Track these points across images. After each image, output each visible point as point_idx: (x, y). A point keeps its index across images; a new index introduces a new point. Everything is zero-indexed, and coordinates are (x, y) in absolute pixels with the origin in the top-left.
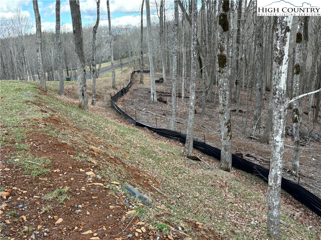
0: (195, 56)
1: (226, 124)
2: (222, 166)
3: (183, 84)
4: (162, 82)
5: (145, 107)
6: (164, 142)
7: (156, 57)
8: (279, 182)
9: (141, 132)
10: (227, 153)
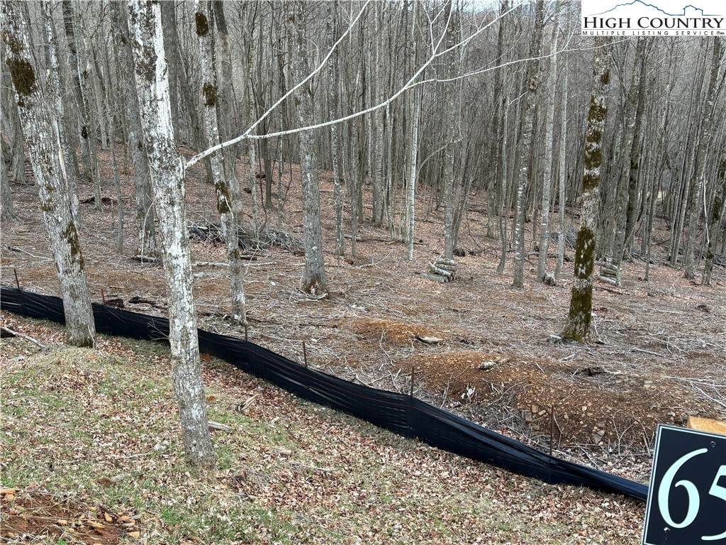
1: (65, 234)
2: (71, 338)
8: (194, 343)
10: (78, 303)
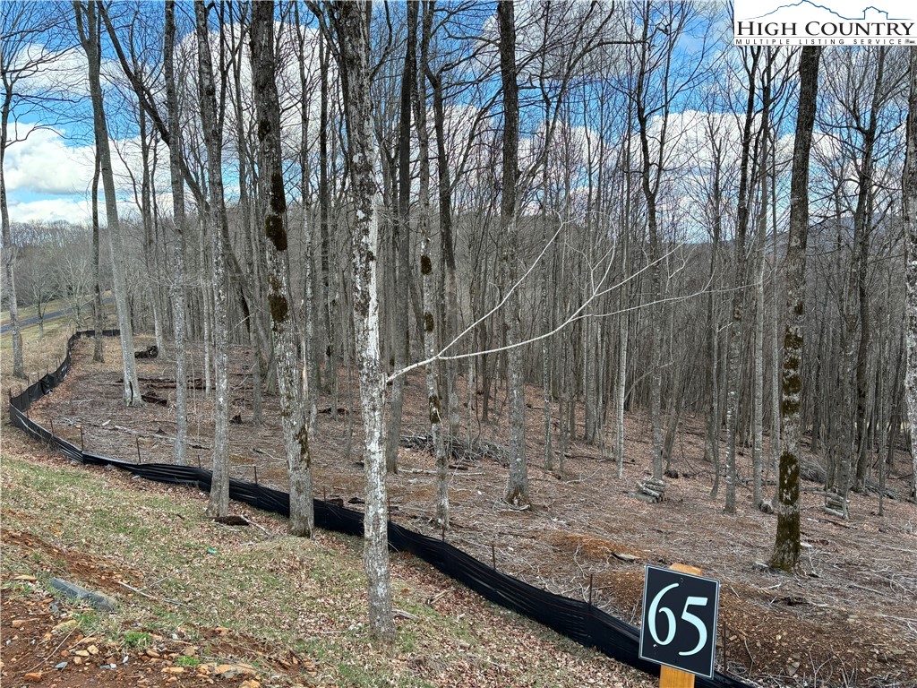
0: (222, 297)
1: (297, 436)
2: (293, 528)
3: (207, 359)
4: (155, 356)
5: (109, 418)
6: (161, 494)
7: (138, 298)
9: (96, 476)
10: (302, 497)
